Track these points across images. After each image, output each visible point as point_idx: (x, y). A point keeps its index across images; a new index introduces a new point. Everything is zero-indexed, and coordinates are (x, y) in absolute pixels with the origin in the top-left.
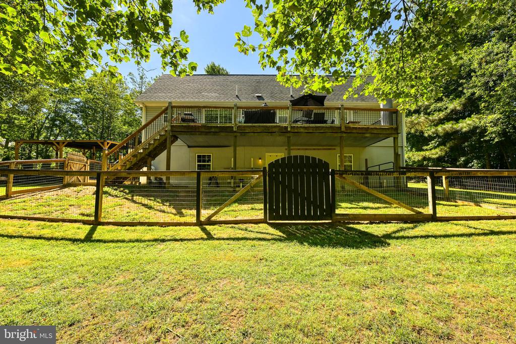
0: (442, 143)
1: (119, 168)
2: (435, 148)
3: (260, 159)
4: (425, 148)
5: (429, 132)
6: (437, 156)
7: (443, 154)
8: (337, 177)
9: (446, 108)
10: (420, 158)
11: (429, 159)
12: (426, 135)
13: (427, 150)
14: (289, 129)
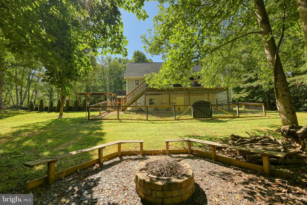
0: (247, 91)
1: (127, 104)
2: (244, 93)
3: (174, 99)
4: (240, 93)
5: (242, 86)
6: (245, 96)
7: (248, 95)
8: (212, 106)
9: (248, 76)
10: (239, 97)
11: (242, 98)
12: (241, 87)
13: (241, 94)
14: (189, 89)
